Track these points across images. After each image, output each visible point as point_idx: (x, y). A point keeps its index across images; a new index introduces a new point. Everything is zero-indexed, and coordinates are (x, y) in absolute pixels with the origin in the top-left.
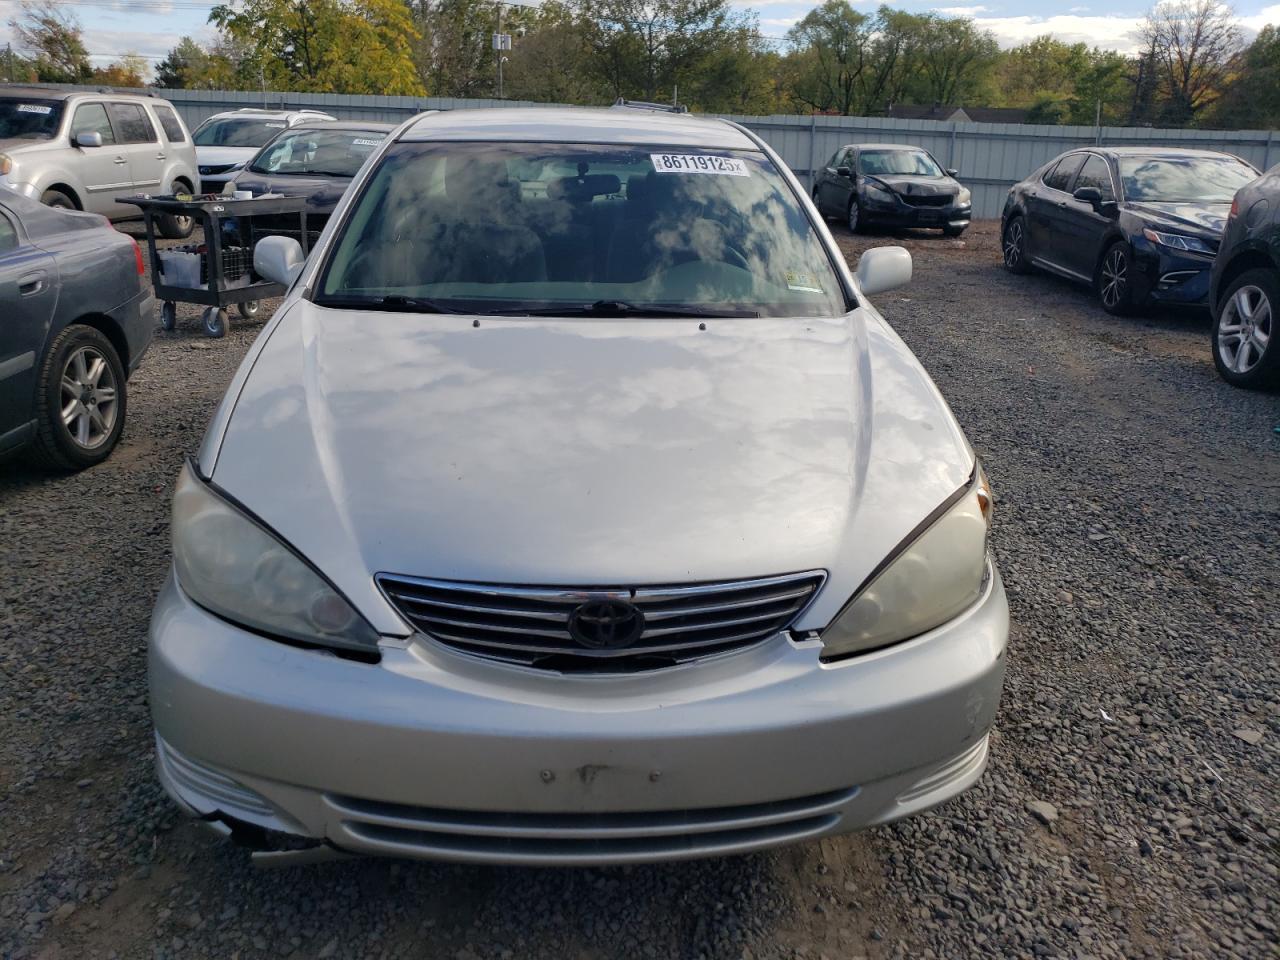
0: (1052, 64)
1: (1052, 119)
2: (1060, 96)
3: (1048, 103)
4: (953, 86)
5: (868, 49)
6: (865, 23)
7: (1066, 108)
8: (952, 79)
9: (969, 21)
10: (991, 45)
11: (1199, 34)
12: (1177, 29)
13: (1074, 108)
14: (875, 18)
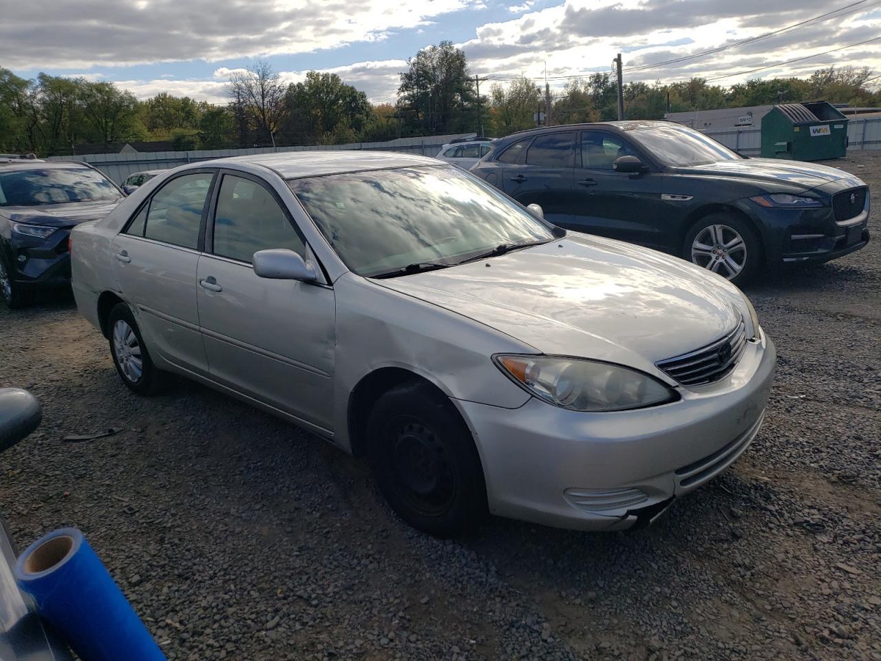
0: (172, 111)
1: (188, 146)
2: (191, 132)
3: (184, 137)
4: (113, 129)
5: (37, 105)
6: (30, 87)
7: (197, 139)
8: (110, 124)
9: (111, 84)
10: (132, 100)
11: (263, 90)
12: (250, 87)
13: (203, 139)
14: (38, 82)
